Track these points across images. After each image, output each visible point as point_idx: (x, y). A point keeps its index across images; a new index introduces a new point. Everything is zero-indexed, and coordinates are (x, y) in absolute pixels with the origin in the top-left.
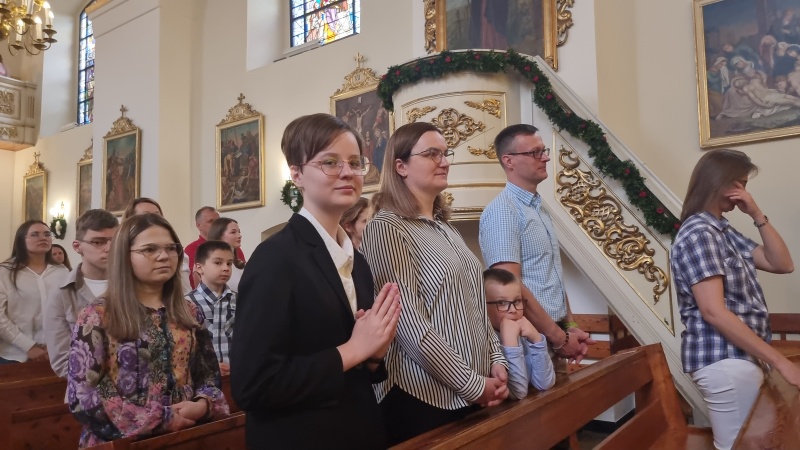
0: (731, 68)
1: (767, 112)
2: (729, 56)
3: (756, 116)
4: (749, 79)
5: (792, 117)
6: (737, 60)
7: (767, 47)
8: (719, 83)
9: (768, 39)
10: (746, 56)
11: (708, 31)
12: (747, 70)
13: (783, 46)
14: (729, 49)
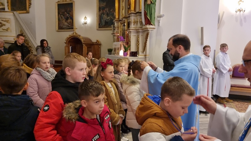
0: (61, 17)
1: (65, 26)
2: (61, 15)
3: (64, 27)
4: (63, 20)
5: (68, 28)
6: (62, 16)
7: (66, 14)
8: (60, 19)
9: (66, 13)
10: (63, 16)
11: (58, 9)
12: (63, 18)
13: (67, 14)
14: (61, 13)
